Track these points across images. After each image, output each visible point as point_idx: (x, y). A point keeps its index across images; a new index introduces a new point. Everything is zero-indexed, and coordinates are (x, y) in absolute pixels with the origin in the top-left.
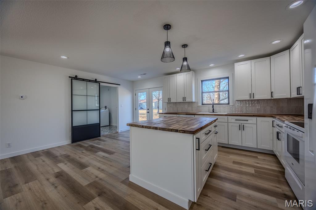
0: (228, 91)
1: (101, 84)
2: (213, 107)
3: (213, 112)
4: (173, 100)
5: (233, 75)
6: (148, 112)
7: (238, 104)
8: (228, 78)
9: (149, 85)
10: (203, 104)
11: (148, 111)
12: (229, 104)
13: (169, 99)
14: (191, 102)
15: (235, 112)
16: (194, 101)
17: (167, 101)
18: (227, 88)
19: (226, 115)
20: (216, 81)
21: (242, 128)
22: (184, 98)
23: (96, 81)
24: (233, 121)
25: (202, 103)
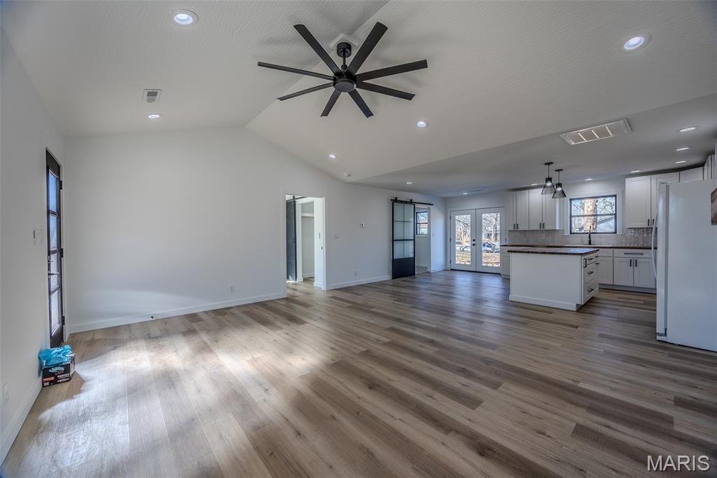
0: (615, 214)
1: (417, 206)
2: (590, 236)
3: (590, 244)
4: (521, 228)
5: (624, 192)
6: (474, 245)
7: (630, 233)
8: (615, 196)
9: (476, 204)
10: (571, 233)
11: (474, 243)
12: (615, 233)
13: (516, 226)
14: (552, 230)
15: (626, 244)
16: (557, 228)
17: (511, 228)
18: (614, 210)
19: (610, 248)
20: (590, 200)
21: (634, 263)
22: (542, 225)
23: (411, 202)
24: (622, 255)
25: (571, 231)
